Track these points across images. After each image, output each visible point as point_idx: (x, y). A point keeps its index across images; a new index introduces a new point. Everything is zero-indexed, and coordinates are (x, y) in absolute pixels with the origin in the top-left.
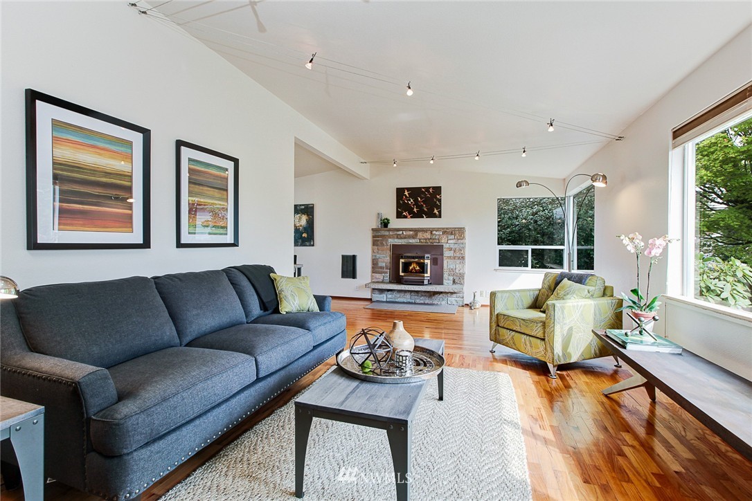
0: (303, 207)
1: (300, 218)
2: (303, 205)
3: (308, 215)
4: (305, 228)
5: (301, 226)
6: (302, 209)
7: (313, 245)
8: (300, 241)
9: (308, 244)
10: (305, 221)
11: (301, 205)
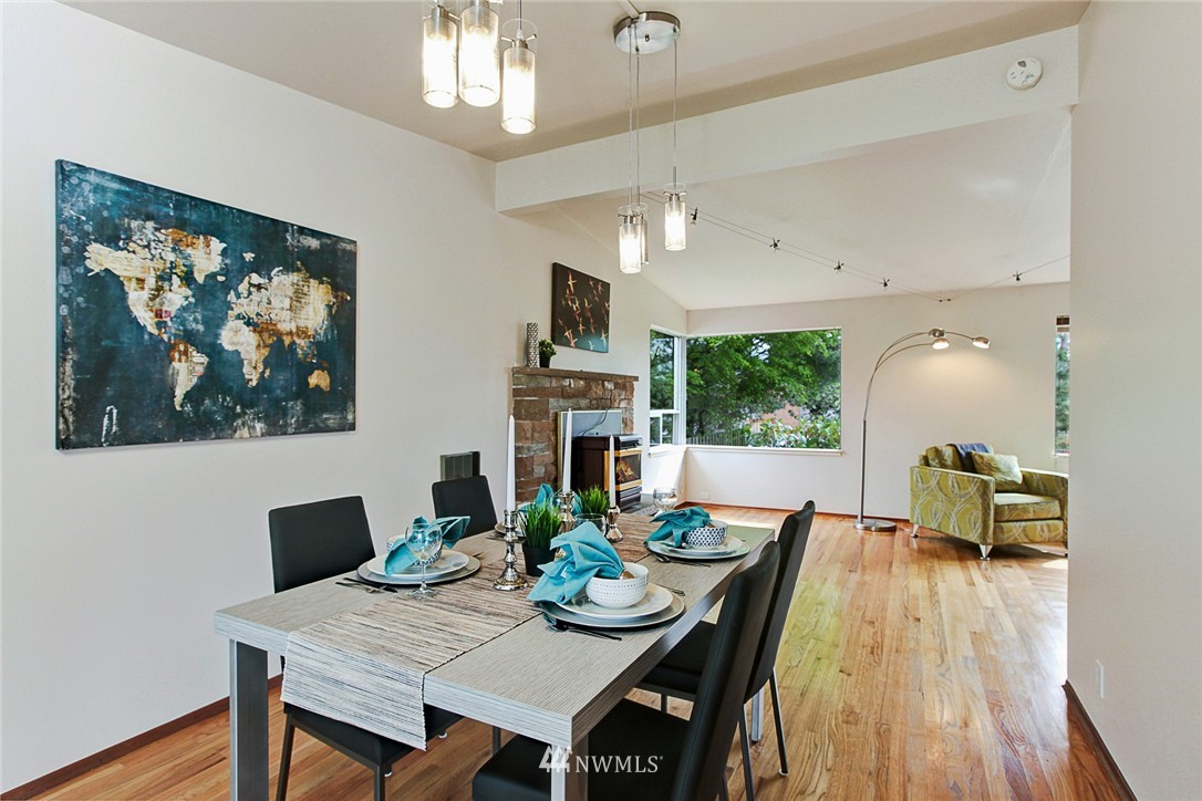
0: (314, 243)
1: (298, 296)
2: (315, 234)
3: (335, 288)
4: (319, 347)
5: (302, 332)
6: (308, 250)
7: (352, 427)
8: (299, 406)
9: (331, 419)
10: (323, 313)
11: (302, 230)
